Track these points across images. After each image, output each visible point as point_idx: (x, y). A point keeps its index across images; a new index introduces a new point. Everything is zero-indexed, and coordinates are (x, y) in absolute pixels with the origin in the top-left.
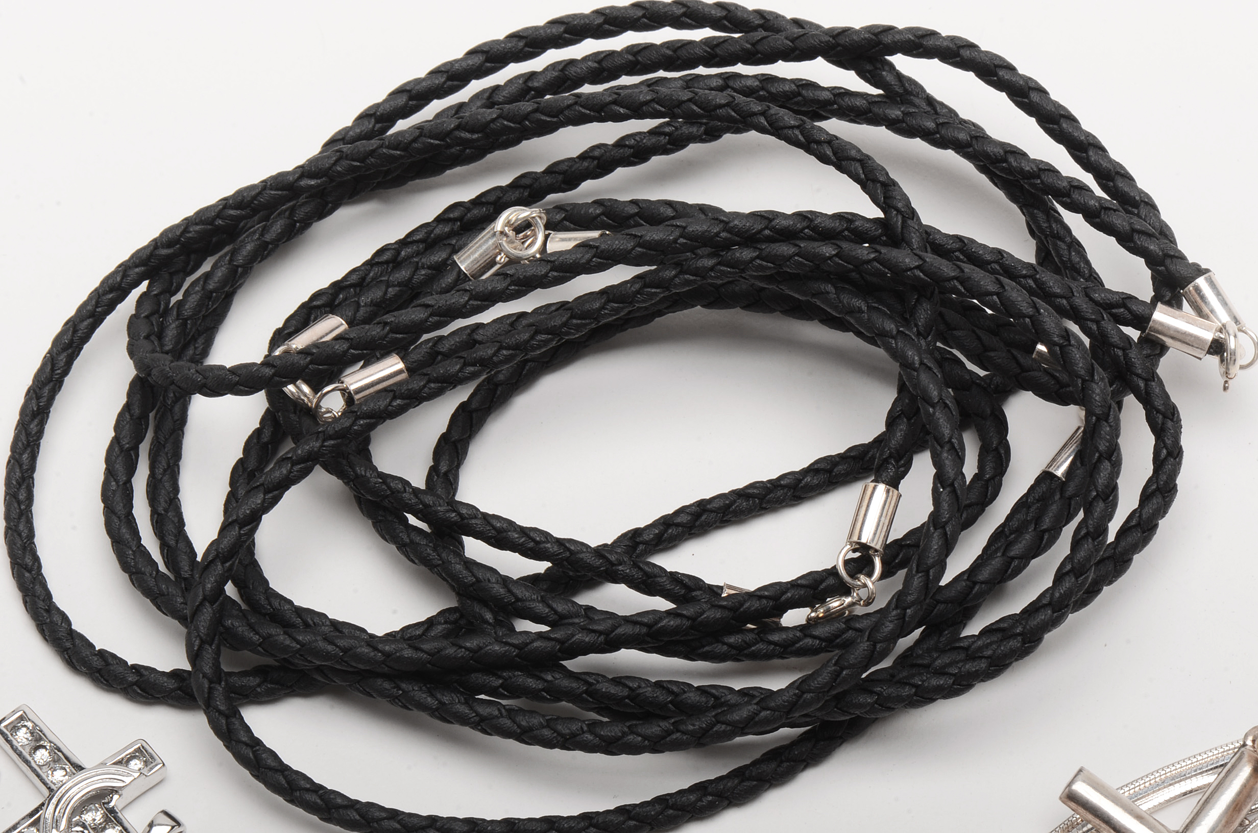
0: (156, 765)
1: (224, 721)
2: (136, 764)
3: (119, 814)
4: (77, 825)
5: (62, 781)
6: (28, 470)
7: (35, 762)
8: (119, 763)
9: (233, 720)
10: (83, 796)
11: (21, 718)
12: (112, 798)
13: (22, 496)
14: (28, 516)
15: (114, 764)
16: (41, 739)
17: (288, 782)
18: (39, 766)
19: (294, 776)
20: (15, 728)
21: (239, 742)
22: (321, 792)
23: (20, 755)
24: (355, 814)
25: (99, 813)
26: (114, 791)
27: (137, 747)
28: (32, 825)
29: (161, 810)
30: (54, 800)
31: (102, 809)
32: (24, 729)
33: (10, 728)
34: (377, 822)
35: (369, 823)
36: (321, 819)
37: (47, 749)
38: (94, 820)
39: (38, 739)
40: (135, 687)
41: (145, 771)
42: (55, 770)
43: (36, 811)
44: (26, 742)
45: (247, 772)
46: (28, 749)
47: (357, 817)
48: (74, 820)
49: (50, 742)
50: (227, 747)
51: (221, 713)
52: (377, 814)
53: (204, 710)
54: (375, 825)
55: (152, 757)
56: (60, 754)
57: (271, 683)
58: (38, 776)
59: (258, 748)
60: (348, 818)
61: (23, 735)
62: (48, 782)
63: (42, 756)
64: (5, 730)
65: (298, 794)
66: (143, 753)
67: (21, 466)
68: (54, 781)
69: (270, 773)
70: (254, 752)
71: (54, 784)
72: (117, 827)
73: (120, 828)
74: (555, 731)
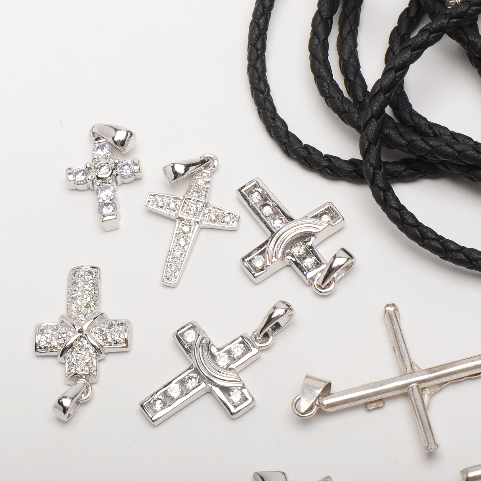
0: (339, 219)
1: (382, 194)
2: (326, 218)
3: (315, 249)
4: (288, 255)
5: (279, 227)
6: (263, 29)
7: (263, 214)
8: (315, 217)
9: (388, 193)
10: (292, 237)
11: (255, 186)
12: (310, 239)
13: (259, 46)
14: (262, 59)
15: (313, 217)
16: (266, 200)
17: (421, 234)
18: (265, 216)
19: (425, 230)
20: (251, 192)
21: (392, 207)
22: (442, 241)
23: (254, 209)
24: (462, 255)
25: (302, 248)
26: (312, 234)
27: (327, 207)
28: (260, 253)
29: (341, 248)
30: (275, 239)
31: (304, 245)
32: (257, 193)
33: (248, 192)
34: (476, 261)
35: (471, 262)
36: (441, 257)
37: (270, 206)
38: (299, 252)
39: (265, 199)
40: (327, 169)
41: (331, 223)
42: (275, 219)
43: (263, 245)
44: (257, 201)
45: (395, 227)
46: (259, 205)
47: (464, 258)
48: (286, 252)
49: (273, 201)
50: (384, 210)
51: (380, 188)
52: (476, 256)
53: (369, 186)
54: (475, 263)
55: (336, 214)
56: (279, 210)
57: (412, 169)
58: (265, 223)
59: (403, 211)
60: (458, 258)
61: (256, 197)
62: (271, 227)
63: (267, 210)
64: (245, 193)
65: (427, 241)
66: (330, 211)
67: (259, 27)
68: (274, 226)
69: (410, 228)
70: (400, 214)
71: (274, 228)
72: (313, 257)
73: (315, 258)
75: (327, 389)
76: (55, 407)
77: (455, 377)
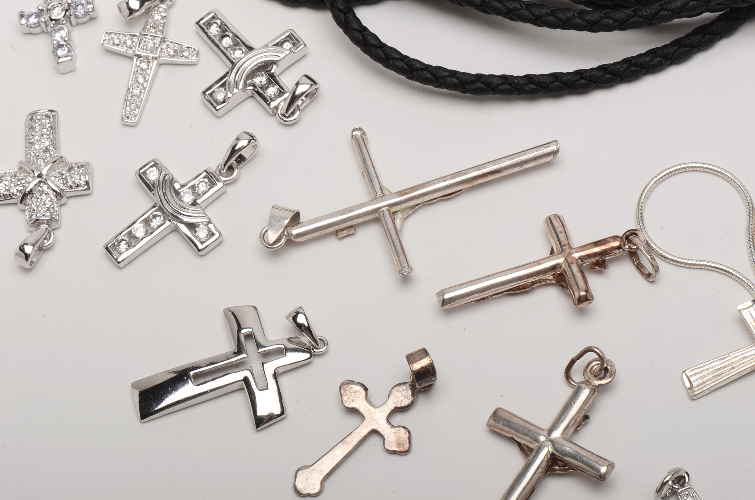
0: (300, 46)
1: (343, 16)
2: (287, 45)
3: (277, 78)
4: (250, 85)
5: (240, 58)
7: (223, 46)
8: (276, 45)
9: (349, 15)
10: (253, 67)
11: (213, 18)
12: (272, 67)
15: (273, 45)
16: (226, 31)
17: (385, 55)
18: (225, 48)
19: (389, 50)
20: (209, 24)
21: (353, 29)
22: (406, 60)
23: (213, 41)
24: (428, 74)
25: (264, 77)
26: (273, 63)
27: (287, 34)
28: (221, 86)
29: (304, 74)
30: (235, 70)
31: (266, 75)
32: (215, 25)
33: (206, 24)
34: (443, 79)
35: (437, 80)
36: (407, 78)
37: (230, 37)
38: (261, 82)
39: (224, 31)
41: (293, 50)
42: (235, 50)
43: (224, 77)
44: (217, 33)
45: (358, 49)
46: (218, 37)
47: (430, 76)
48: (248, 82)
49: (232, 33)
50: (345, 33)
51: (340, 10)
52: (443, 74)
53: (330, 9)
54: (442, 81)
55: (297, 40)
56: (238, 40)
58: (225, 54)
59: (365, 32)
60: (424, 77)
61: (214, 28)
62: (231, 58)
63: (227, 42)
64: (203, 26)
65: (391, 62)
66: (292, 39)
68: (235, 58)
69: (373, 49)
70: (363, 36)
71: (235, 59)
72: (276, 87)
73: (278, 87)
74: (557, 17)
75: (296, 218)
76: (17, 254)
77: (427, 198)
